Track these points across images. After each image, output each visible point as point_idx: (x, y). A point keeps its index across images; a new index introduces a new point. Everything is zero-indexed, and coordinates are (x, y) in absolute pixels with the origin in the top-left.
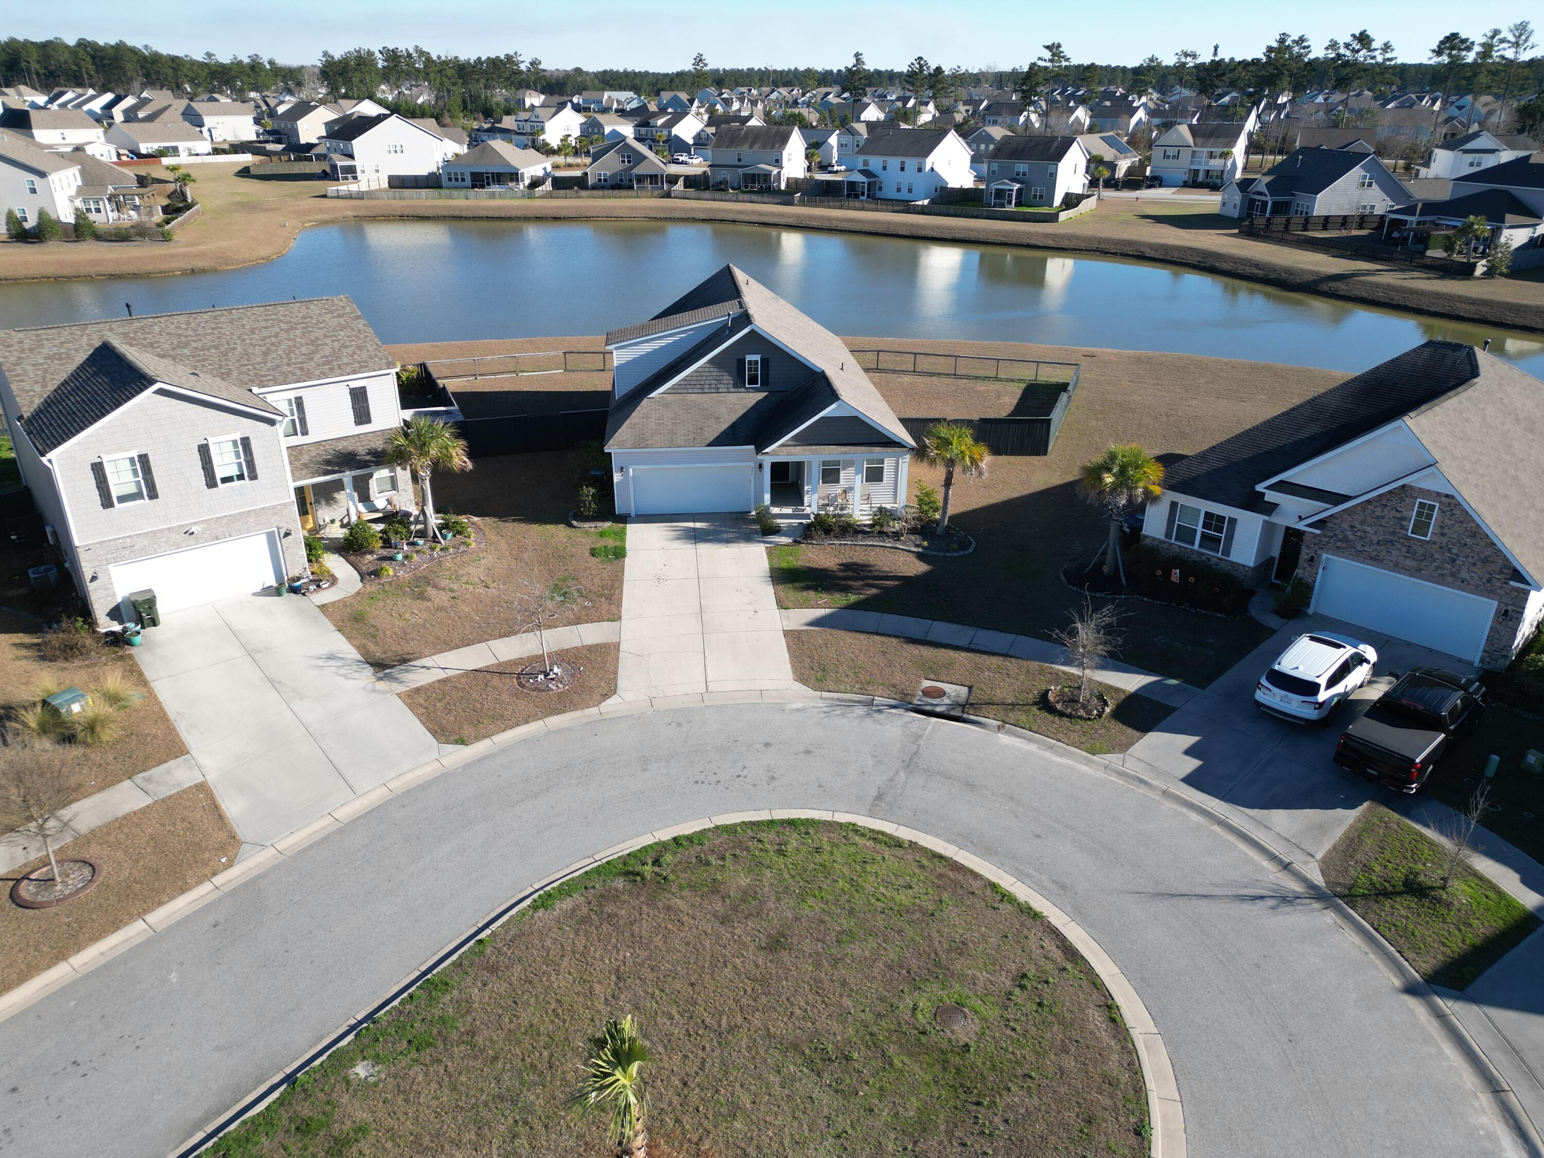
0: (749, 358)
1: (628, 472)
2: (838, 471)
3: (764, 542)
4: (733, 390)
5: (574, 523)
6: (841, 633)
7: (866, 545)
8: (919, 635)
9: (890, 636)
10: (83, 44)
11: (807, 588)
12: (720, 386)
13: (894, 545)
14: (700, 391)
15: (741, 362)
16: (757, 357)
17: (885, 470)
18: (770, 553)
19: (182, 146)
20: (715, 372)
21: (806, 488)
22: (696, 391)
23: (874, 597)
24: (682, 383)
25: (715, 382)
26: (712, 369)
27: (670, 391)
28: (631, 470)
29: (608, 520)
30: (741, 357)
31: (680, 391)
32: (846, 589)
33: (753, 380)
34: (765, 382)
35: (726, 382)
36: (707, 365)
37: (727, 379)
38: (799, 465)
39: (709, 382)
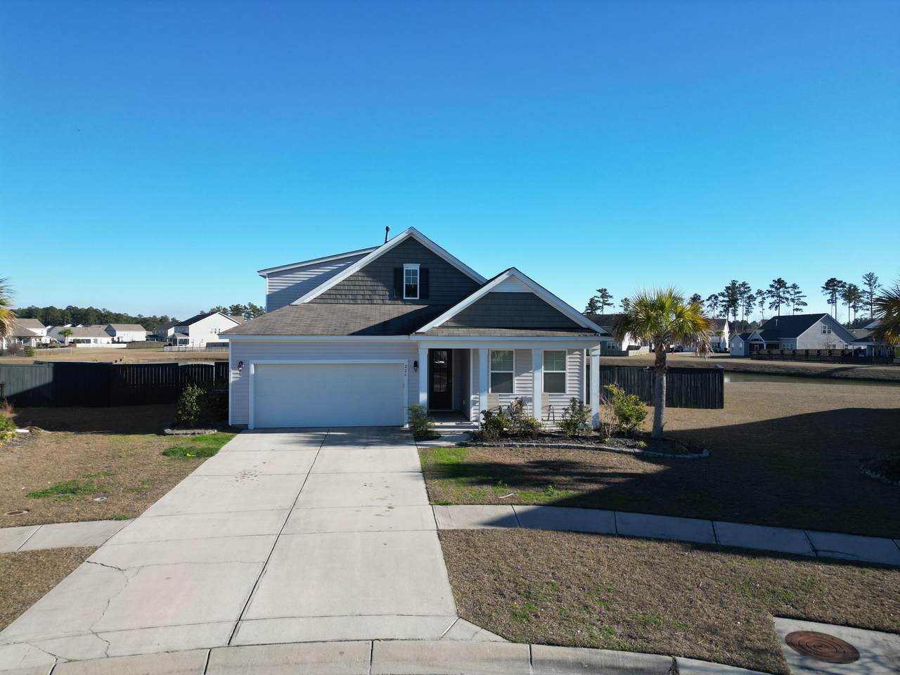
0: (408, 267)
1: (248, 369)
2: (510, 377)
3: (416, 445)
4: (389, 302)
5: (168, 431)
6: (549, 536)
7: (559, 447)
8: (702, 539)
9: (648, 539)
10: (69, 308)
11: (481, 483)
12: (374, 297)
13: (597, 447)
14: (352, 302)
15: (399, 272)
16: (416, 267)
17: (567, 378)
18: (422, 454)
19: (92, 339)
20: (369, 282)
21: (472, 397)
22: (347, 301)
23: (594, 493)
24: (332, 292)
25: (370, 293)
26: (366, 279)
27: (318, 301)
28: (252, 367)
29: (213, 428)
30: (397, 266)
31: (329, 301)
32: (542, 484)
33: (411, 291)
34: (424, 296)
35: (381, 293)
36: (360, 274)
37: (382, 289)
38: (463, 355)
39: (362, 293)
